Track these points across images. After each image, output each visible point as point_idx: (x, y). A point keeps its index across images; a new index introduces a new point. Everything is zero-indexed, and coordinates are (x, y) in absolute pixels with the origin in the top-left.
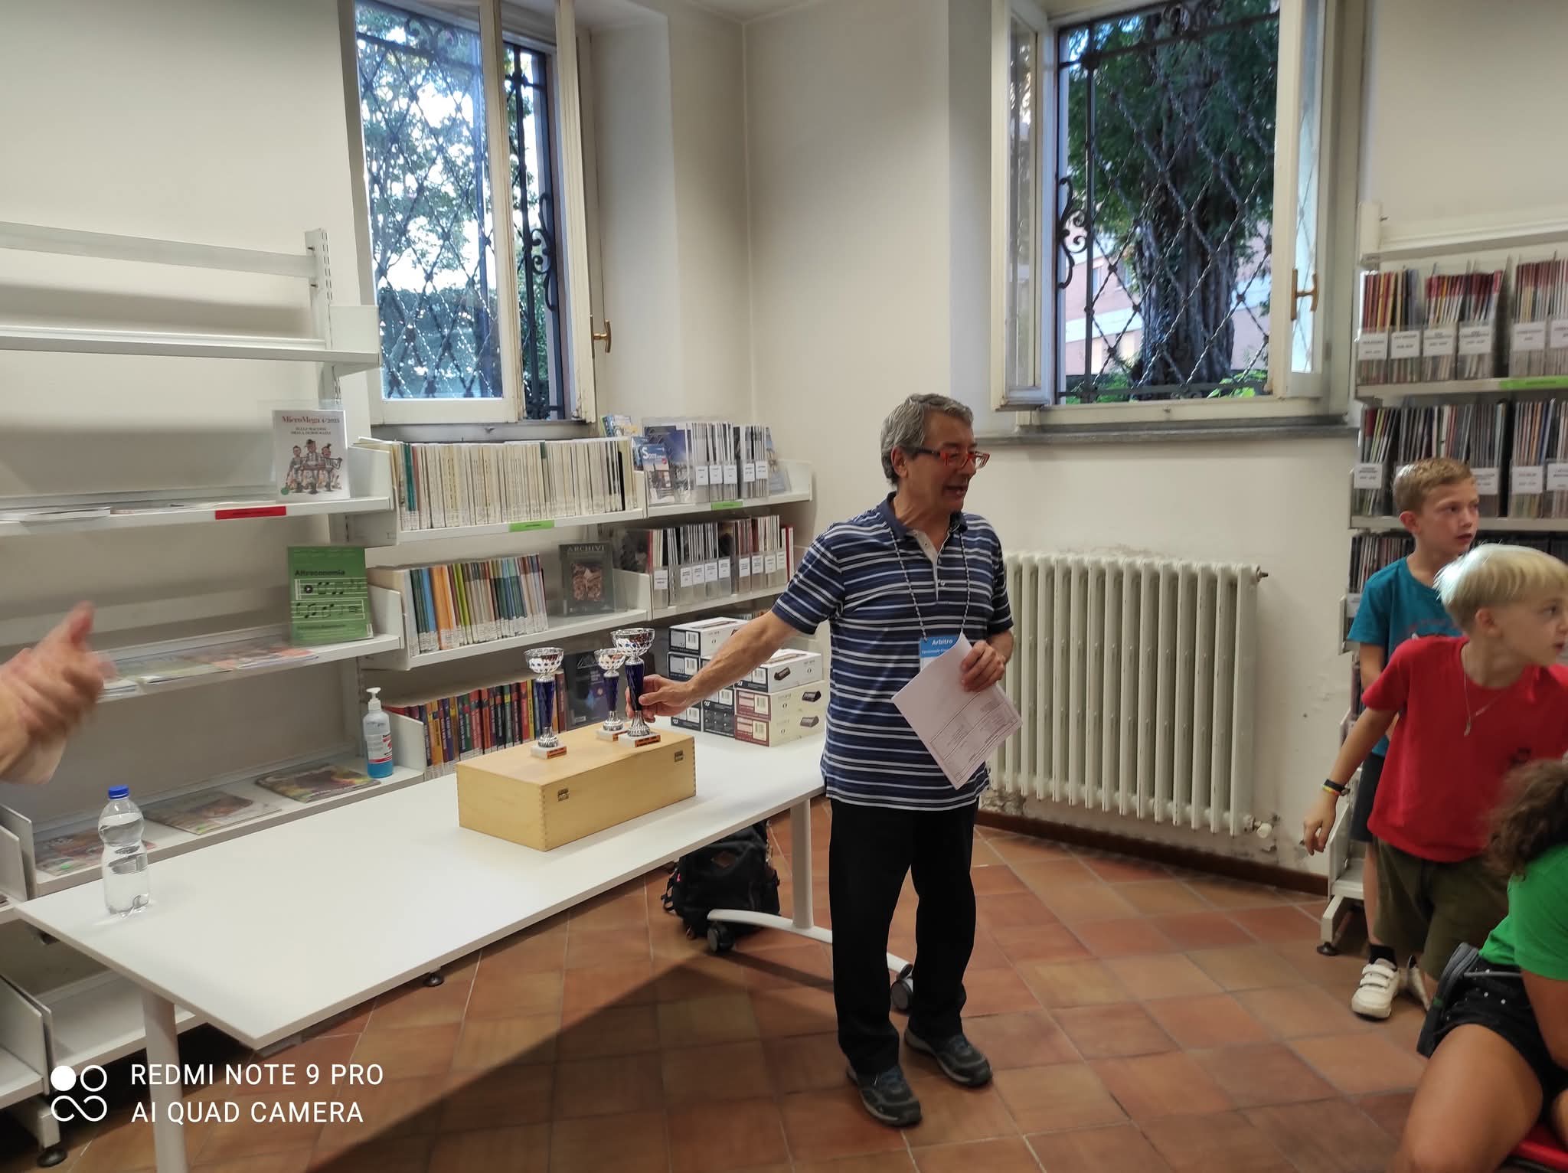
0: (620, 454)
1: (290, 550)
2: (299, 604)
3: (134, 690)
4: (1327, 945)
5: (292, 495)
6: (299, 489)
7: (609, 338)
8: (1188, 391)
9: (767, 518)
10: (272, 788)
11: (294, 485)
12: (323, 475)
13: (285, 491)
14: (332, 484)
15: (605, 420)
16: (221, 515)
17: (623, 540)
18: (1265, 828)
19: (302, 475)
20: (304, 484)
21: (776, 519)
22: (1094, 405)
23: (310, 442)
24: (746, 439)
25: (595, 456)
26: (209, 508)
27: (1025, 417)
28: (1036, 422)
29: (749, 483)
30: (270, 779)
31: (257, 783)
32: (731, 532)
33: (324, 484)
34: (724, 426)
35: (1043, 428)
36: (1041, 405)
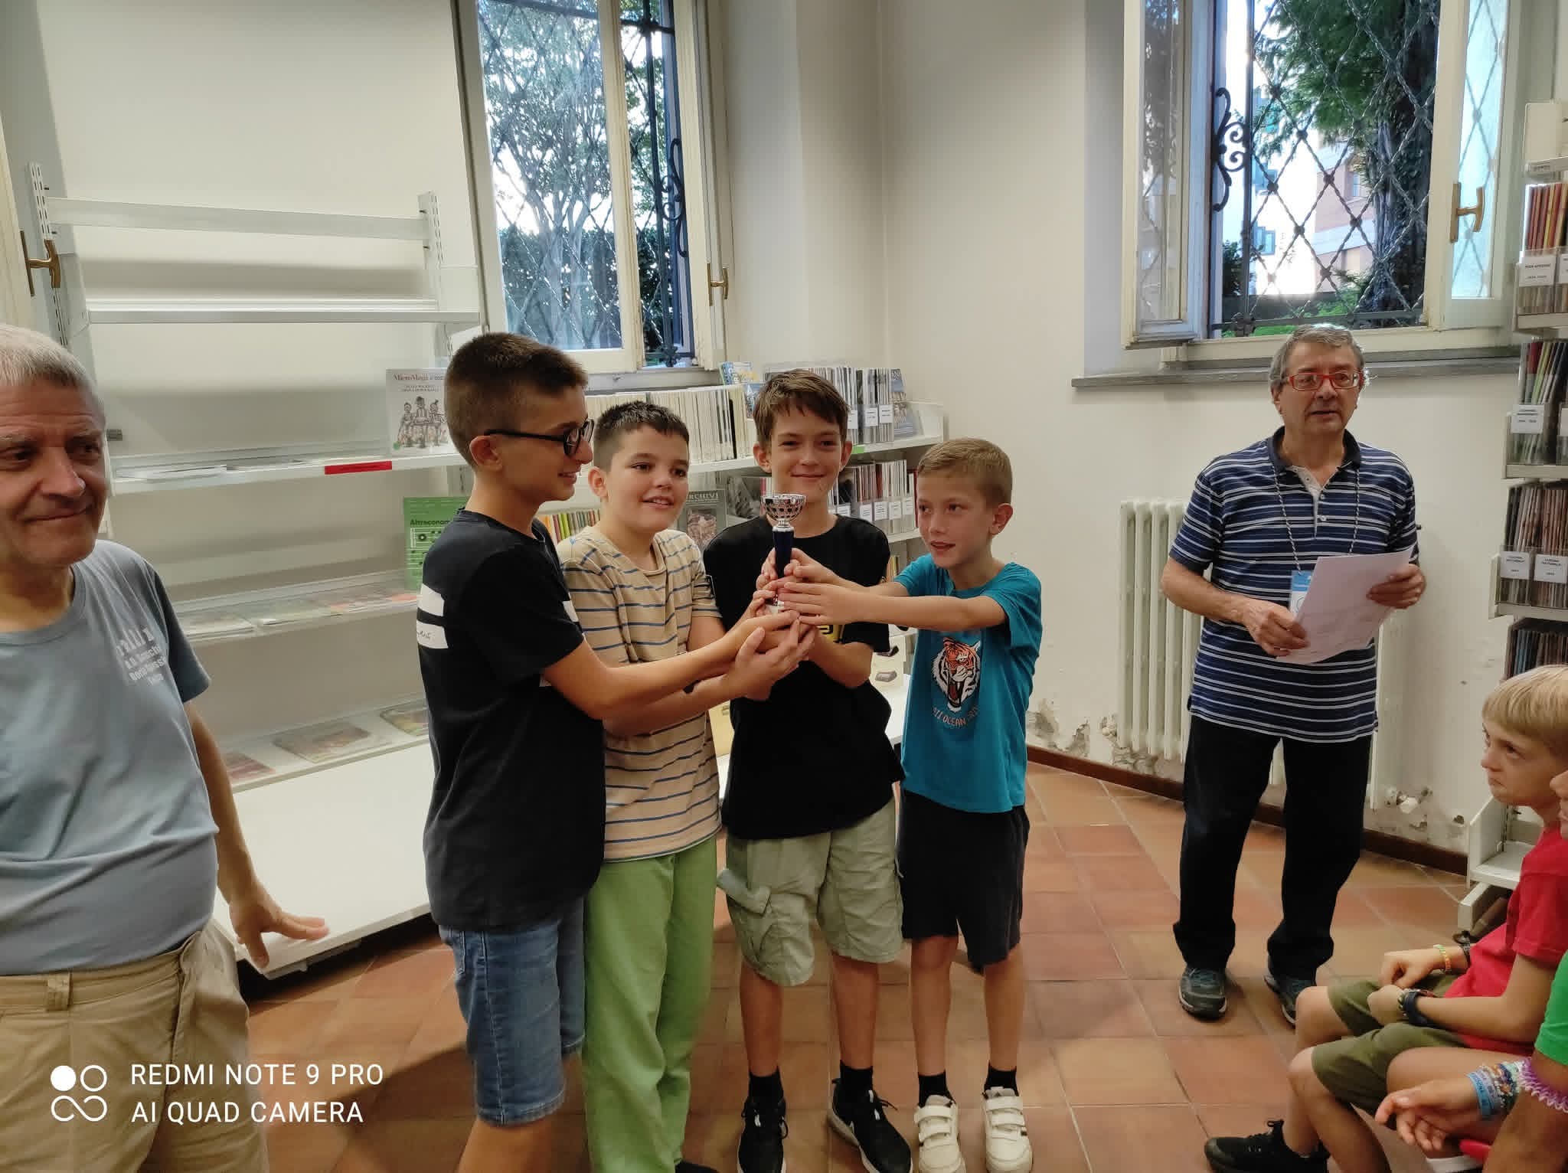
0: (731, 402)
1: (405, 501)
2: (413, 552)
3: (252, 631)
4: (1466, 934)
5: (403, 449)
6: (410, 444)
7: (726, 285)
8: (1355, 321)
9: (892, 464)
10: (392, 721)
11: (405, 441)
12: (431, 430)
13: (397, 446)
14: (440, 438)
15: (723, 368)
16: (330, 470)
17: (740, 487)
18: (1409, 803)
19: (412, 430)
20: (414, 439)
21: (903, 464)
22: (1252, 337)
23: (420, 399)
24: (869, 382)
25: (704, 405)
26: (320, 463)
27: (1170, 353)
28: (1183, 358)
29: (872, 428)
30: (393, 713)
31: (382, 716)
32: (852, 478)
33: (432, 438)
34: (845, 369)
35: (1190, 365)
36: (1186, 341)
